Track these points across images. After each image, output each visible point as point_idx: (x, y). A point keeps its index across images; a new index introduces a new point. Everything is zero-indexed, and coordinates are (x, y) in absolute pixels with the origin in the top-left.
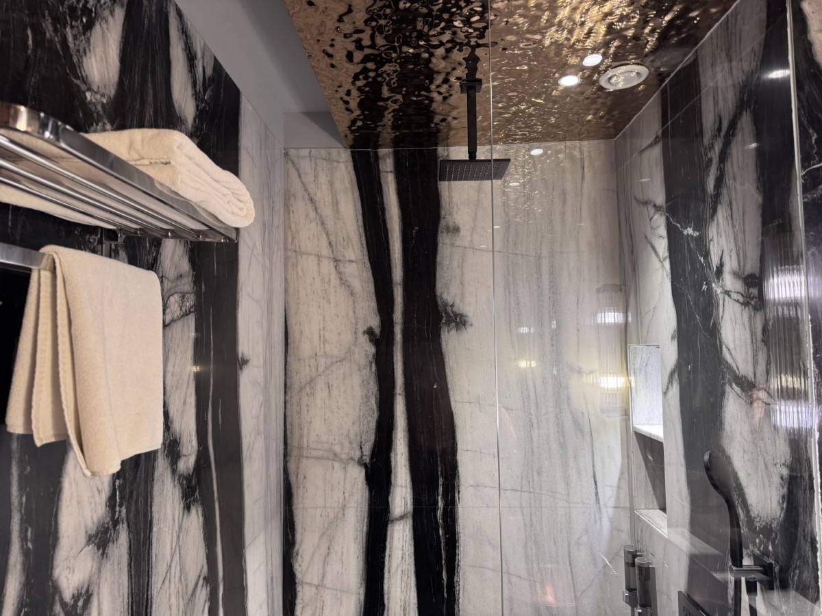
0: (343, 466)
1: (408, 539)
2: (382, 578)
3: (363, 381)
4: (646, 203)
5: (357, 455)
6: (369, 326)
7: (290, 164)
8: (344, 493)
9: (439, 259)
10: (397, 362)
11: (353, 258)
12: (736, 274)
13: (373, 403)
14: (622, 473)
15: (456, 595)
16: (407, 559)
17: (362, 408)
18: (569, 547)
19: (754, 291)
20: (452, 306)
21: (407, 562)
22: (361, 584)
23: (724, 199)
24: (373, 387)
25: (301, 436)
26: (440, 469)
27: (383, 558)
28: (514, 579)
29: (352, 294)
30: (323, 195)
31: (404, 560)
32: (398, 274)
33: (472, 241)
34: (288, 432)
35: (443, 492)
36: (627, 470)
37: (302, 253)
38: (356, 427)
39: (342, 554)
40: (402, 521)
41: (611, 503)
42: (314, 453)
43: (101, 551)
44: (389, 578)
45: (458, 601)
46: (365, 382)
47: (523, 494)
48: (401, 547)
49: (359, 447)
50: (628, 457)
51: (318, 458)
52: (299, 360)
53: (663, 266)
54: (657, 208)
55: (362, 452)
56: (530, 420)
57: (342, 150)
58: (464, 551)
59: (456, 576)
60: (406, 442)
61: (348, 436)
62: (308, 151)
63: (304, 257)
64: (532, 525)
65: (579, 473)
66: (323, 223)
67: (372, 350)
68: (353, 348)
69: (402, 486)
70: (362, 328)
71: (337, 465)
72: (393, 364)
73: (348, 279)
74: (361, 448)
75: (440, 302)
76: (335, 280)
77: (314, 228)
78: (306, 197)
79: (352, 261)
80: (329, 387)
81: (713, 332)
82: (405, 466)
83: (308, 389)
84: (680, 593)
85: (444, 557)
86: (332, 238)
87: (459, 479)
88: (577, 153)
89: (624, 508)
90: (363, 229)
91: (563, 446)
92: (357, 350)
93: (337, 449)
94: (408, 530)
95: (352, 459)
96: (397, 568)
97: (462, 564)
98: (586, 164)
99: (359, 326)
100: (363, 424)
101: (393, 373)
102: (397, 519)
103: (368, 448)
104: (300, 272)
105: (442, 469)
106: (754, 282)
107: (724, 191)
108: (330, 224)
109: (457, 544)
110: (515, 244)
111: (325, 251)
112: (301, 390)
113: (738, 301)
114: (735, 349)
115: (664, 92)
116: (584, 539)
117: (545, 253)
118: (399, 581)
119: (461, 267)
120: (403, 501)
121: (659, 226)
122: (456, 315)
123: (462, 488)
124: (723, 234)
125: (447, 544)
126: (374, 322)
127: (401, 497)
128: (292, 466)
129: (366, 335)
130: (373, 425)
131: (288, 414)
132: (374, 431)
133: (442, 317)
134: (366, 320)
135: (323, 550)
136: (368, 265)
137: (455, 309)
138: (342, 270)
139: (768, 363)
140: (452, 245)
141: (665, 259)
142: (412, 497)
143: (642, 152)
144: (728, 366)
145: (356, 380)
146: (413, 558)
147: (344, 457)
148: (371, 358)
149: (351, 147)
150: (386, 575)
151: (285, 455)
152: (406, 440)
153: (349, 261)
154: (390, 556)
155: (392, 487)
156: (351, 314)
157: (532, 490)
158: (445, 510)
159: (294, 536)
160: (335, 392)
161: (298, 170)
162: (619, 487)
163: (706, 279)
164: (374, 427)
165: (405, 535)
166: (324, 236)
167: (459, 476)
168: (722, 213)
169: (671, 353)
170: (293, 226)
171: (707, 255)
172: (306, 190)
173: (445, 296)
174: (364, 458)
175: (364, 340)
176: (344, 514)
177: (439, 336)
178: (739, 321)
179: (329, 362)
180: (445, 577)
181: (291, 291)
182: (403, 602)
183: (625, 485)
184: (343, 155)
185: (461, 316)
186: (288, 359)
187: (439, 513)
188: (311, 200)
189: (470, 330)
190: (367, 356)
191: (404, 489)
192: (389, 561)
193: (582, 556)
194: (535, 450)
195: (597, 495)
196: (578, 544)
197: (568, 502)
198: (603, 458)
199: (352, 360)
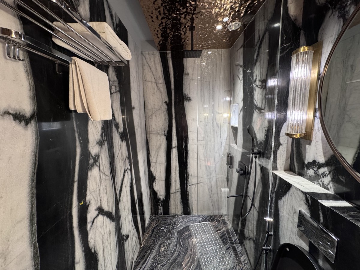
1: (176, 152)
4: (238, 65)
5: (164, 133)
7: (143, 56)
8: (161, 142)
9: (183, 82)
10: (173, 110)
11: (161, 82)
12: (259, 81)
13: (167, 120)
14: (227, 136)
15: (188, 164)
17: (164, 122)
18: (214, 153)
19: (264, 84)
20: (187, 95)
22: (166, 162)
23: (259, 60)
24: (167, 117)
25: (150, 129)
27: (171, 156)
28: (201, 160)
29: (161, 92)
30: (152, 65)
31: (175, 157)
32: (173, 87)
33: (192, 77)
34: (147, 128)
35: (185, 141)
36: (229, 135)
37: (147, 81)
38: (163, 127)
39: (161, 156)
40: (175, 148)
41: (224, 143)
42: (153, 133)
43: (100, 146)
44: (172, 161)
46: (165, 115)
47: (204, 141)
48: (175, 154)
49: (164, 131)
50: (229, 132)
51: (154, 134)
52: (148, 110)
53: (241, 82)
54: (241, 66)
56: (206, 124)
57: (157, 52)
58: (189, 154)
59: (187, 160)
61: (161, 128)
62: (148, 52)
63: (148, 82)
64: (205, 148)
65: (217, 136)
66: (152, 73)
67: (166, 107)
68: (162, 106)
69: (175, 140)
70: (164, 101)
71: (159, 135)
73: (160, 88)
75: (184, 94)
76: (156, 89)
77: (150, 74)
78: (148, 65)
80: (156, 117)
81: (252, 97)
82: (175, 135)
83: (151, 117)
84: (239, 161)
85: (185, 156)
86: (155, 77)
88: (220, 53)
89: (227, 144)
90: (163, 74)
91: (214, 130)
93: (159, 132)
94: (176, 150)
95: (162, 134)
96: (174, 159)
97: (189, 157)
98: (223, 56)
100: (165, 126)
101: (172, 113)
103: (166, 131)
104: (147, 87)
105: (184, 136)
106: (264, 82)
107: (259, 58)
108: (154, 73)
110: (204, 78)
111: (153, 80)
112: (149, 117)
113: (259, 88)
114: (257, 100)
115: (245, 31)
116: (218, 152)
117: (211, 80)
118: (174, 161)
119: (189, 84)
121: (241, 71)
122: (188, 98)
123: (189, 140)
124: (257, 70)
125: (185, 153)
126: (167, 100)
127: (175, 143)
128: (148, 136)
129: (165, 103)
130: (167, 126)
131: (146, 123)
133: (184, 98)
134: (165, 99)
135: (157, 155)
136: (165, 84)
137: (188, 96)
138: (158, 86)
139: (265, 103)
140: (187, 78)
141: (241, 80)
142: (177, 143)
143: (238, 51)
144: (255, 105)
145: (163, 115)
146: (177, 156)
149: (159, 51)
150: (171, 160)
151: (146, 133)
152: (176, 129)
155: (172, 140)
156: (161, 97)
157: (206, 141)
158: (185, 145)
159: (149, 152)
160: (157, 118)
161: (145, 58)
162: (226, 139)
163: (252, 83)
166: (153, 77)
167: (188, 138)
168: (258, 64)
169: (241, 104)
170: (145, 74)
171: (253, 77)
172: (148, 63)
173: (185, 93)
175: (164, 105)
176: (161, 147)
177: (184, 103)
178: (259, 93)
179: (156, 110)
181: (145, 91)
182: (175, 166)
183: (228, 139)
184: (157, 53)
185: (189, 98)
186: (145, 110)
187: (184, 146)
188: (149, 66)
189: (192, 101)
190: (165, 109)
193: (217, 155)
194: (207, 131)
195: (221, 141)
196: (216, 152)
197: (214, 143)
198: (223, 133)
199: (162, 110)
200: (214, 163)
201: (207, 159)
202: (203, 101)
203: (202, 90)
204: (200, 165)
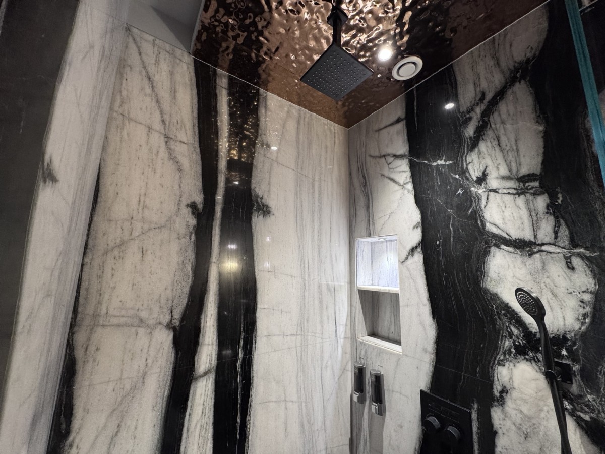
0: (149, 331)
1: (209, 394)
2: (180, 440)
3: (181, 249)
4: (384, 156)
5: (166, 319)
6: (192, 201)
7: (130, 39)
8: (146, 360)
9: (254, 163)
10: (215, 235)
11: (185, 140)
12: (505, 178)
13: (189, 269)
14: (348, 316)
15: (247, 433)
16: (206, 414)
17: (177, 274)
18: (321, 370)
20: (262, 198)
21: (206, 416)
23: (489, 137)
24: (191, 255)
25: (100, 303)
26: (242, 326)
28: (289, 404)
29: (180, 170)
30: (162, 77)
31: (204, 414)
32: (222, 164)
34: (81, 299)
35: (243, 344)
36: (350, 314)
37: (130, 119)
38: (169, 292)
39: (136, 428)
40: (205, 377)
41: (342, 336)
42: (115, 321)
45: (248, 438)
47: (297, 337)
48: (202, 402)
49: (170, 311)
51: (119, 326)
52: (110, 221)
53: (404, 188)
55: (172, 316)
56: (305, 284)
57: (186, 54)
58: (256, 391)
59: (248, 416)
60: (216, 305)
61: (159, 300)
62: (153, 38)
63: (132, 124)
65: (328, 319)
66: (158, 102)
67: (193, 222)
68: (175, 217)
69: (208, 345)
70: (185, 201)
71: (141, 331)
72: (212, 237)
73: (177, 156)
74: (172, 312)
75: (253, 194)
76: (163, 153)
77: (148, 102)
78: (144, 73)
79: (183, 143)
80: (143, 252)
82: (213, 326)
83: (116, 252)
85: (239, 401)
86: (166, 117)
87: (256, 332)
88: (332, 128)
89: (348, 338)
90: (197, 120)
91: (321, 301)
92: (178, 220)
93: (144, 314)
94: (210, 384)
95: (160, 323)
96: (196, 425)
97: (253, 404)
98: (336, 135)
99: (183, 199)
100: (176, 289)
101: (211, 244)
102: (201, 376)
103: (179, 312)
104: (125, 136)
105: (244, 325)
106: (534, 178)
107: (489, 132)
108: (166, 105)
109: (251, 387)
111: (157, 125)
112: (106, 252)
113: (508, 193)
116: (329, 363)
118: (197, 438)
119: (270, 172)
120: (209, 357)
121: (398, 167)
122: (264, 205)
123: (258, 339)
124: (487, 156)
125: (243, 389)
126: (199, 198)
127: (207, 355)
128: (80, 338)
129: (189, 209)
130: (187, 289)
131: (85, 277)
132: (187, 295)
133: (254, 205)
134: (190, 195)
135: (112, 429)
136: (198, 150)
137: (263, 201)
138: (173, 147)
140: (265, 156)
141: (406, 183)
142: (217, 353)
143: (379, 130)
144: (495, 235)
145: (175, 247)
146: (212, 410)
147: (151, 322)
148: (191, 229)
149: (196, 53)
151: (72, 326)
152: (217, 302)
153: (181, 142)
154: (190, 415)
155: (199, 346)
156: (177, 187)
157: (303, 334)
158: (244, 359)
159: (69, 423)
160: (149, 257)
161: (139, 48)
162: (346, 325)
163: (462, 187)
164: (188, 292)
165: (207, 390)
166: (158, 114)
167: (256, 330)
169: (412, 236)
170: (124, 93)
171: (464, 172)
172: (145, 67)
173: (257, 190)
174: (173, 321)
175: (186, 213)
176: (144, 383)
177: (250, 219)
178: (510, 205)
179: (146, 227)
180: (239, 420)
181: (111, 150)
183: (349, 323)
184: (186, 58)
185: (267, 207)
186: (95, 219)
187: (239, 363)
188: (149, 78)
189: (272, 217)
190: (188, 227)
191: (210, 347)
192: (189, 420)
193: (328, 374)
194: (306, 305)
195: (336, 332)
196: (326, 367)
197: (322, 339)
198: (339, 307)
199: (172, 228)
200: (322, 404)
201: (304, 396)
202: (298, 222)
203: (299, 194)
204: (286, 423)
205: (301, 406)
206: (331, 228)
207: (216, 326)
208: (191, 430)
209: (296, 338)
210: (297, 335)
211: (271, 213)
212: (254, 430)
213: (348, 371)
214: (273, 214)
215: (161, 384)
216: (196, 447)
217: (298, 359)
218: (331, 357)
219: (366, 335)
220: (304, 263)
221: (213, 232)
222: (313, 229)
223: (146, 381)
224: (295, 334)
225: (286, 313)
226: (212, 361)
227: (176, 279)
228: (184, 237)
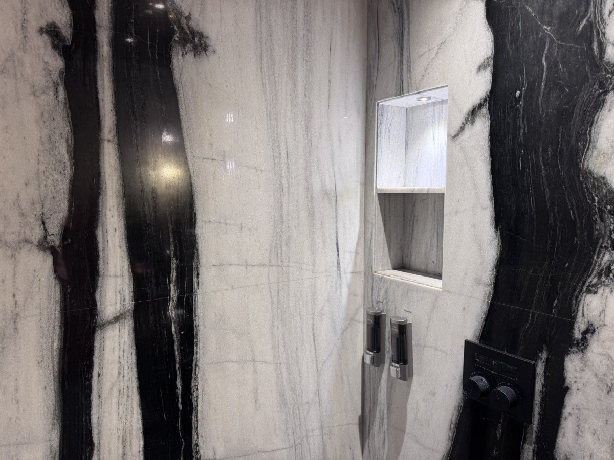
0: (9, 253)
1: (127, 347)
2: (89, 407)
3: (42, 114)
5: (37, 234)
6: (50, 21)
8: (14, 296)
10: (104, 89)
13: (63, 151)
14: (359, 238)
15: (194, 403)
16: (126, 375)
17: (41, 158)
18: (313, 319)
20: (188, 18)
21: (126, 378)
22: (54, 424)
24: (62, 126)
26: (172, 248)
27: (89, 379)
28: (260, 366)
31: (121, 376)
35: (177, 277)
36: (363, 235)
38: (32, 191)
39: (17, 390)
40: (117, 324)
41: (350, 269)
44: (100, 406)
45: (196, 409)
46: (46, 115)
47: (271, 268)
48: (116, 359)
49: (40, 222)
55: (45, 230)
58: (203, 346)
59: (193, 380)
60: (122, 213)
61: (17, 203)
64: (279, 302)
65: (324, 242)
67: (57, 63)
68: (20, 54)
69: (116, 276)
70: (36, 22)
72: (97, 93)
74: (43, 223)
82: (120, 247)
84: (467, 342)
85: (177, 359)
87: (198, 259)
92: (27, 59)
94: (126, 334)
95: (26, 241)
96: (111, 389)
97: (200, 363)
99: (30, 16)
100: (46, 186)
101: (98, 106)
102: (110, 323)
103: (56, 222)
105: (175, 247)
109: (195, 340)
118: (115, 405)
120: (119, 296)
122: (194, 33)
123: (202, 270)
125: (181, 342)
126: (61, 16)
127: (115, 291)
129: (46, 37)
130: (64, 186)
132: (66, 196)
133: (173, 32)
134: (43, 9)
137: (193, 24)
142: (132, 289)
145: (29, 110)
146: (135, 370)
147: (10, 238)
148: (55, 76)
150: (94, 402)
152: (122, 209)
154: (99, 375)
155: (100, 279)
157: (280, 263)
158: (180, 299)
164: (67, 191)
165: (122, 342)
167: (198, 256)
174: (49, 238)
175: (41, 44)
176: (16, 329)
177: (169, 60)
180: (179, 384)
182: (121, 431)
183: (362, 250)
185: (201, 35)
187: (172, 306)
190: (49, 73)
191: (119, 280)
192: (99, 382)
193: (324, 326)
195: (338, 263)
196: (321, 314)
197: (313, 272)
198: (344, 224)
199: (19, 75)
200: (315, 367)
201: (284, 356)
202: (265, 69)
203: (264, 11)
204: (256, 391)
205: (281, 369)
206: (330, 81)
207: (125, 248)
208: (104, 394)
209: (269, 270)
210: (270, 266)
211: (210, 49)
212: (205, 398)
213: (359, 322)
214: (214, 52)
215: (46, 331)
216: (115, 417)
217: (272, 302)
218: (329, 300)
219: (391, 267)
220: (279, 147)
221: (99, 83)
222: (295, 83)
223: (19, 326)
224: (267, 263)
225: (250, 229)
226: (124, 300)
227: (42, 168)
228: (44, 92)
